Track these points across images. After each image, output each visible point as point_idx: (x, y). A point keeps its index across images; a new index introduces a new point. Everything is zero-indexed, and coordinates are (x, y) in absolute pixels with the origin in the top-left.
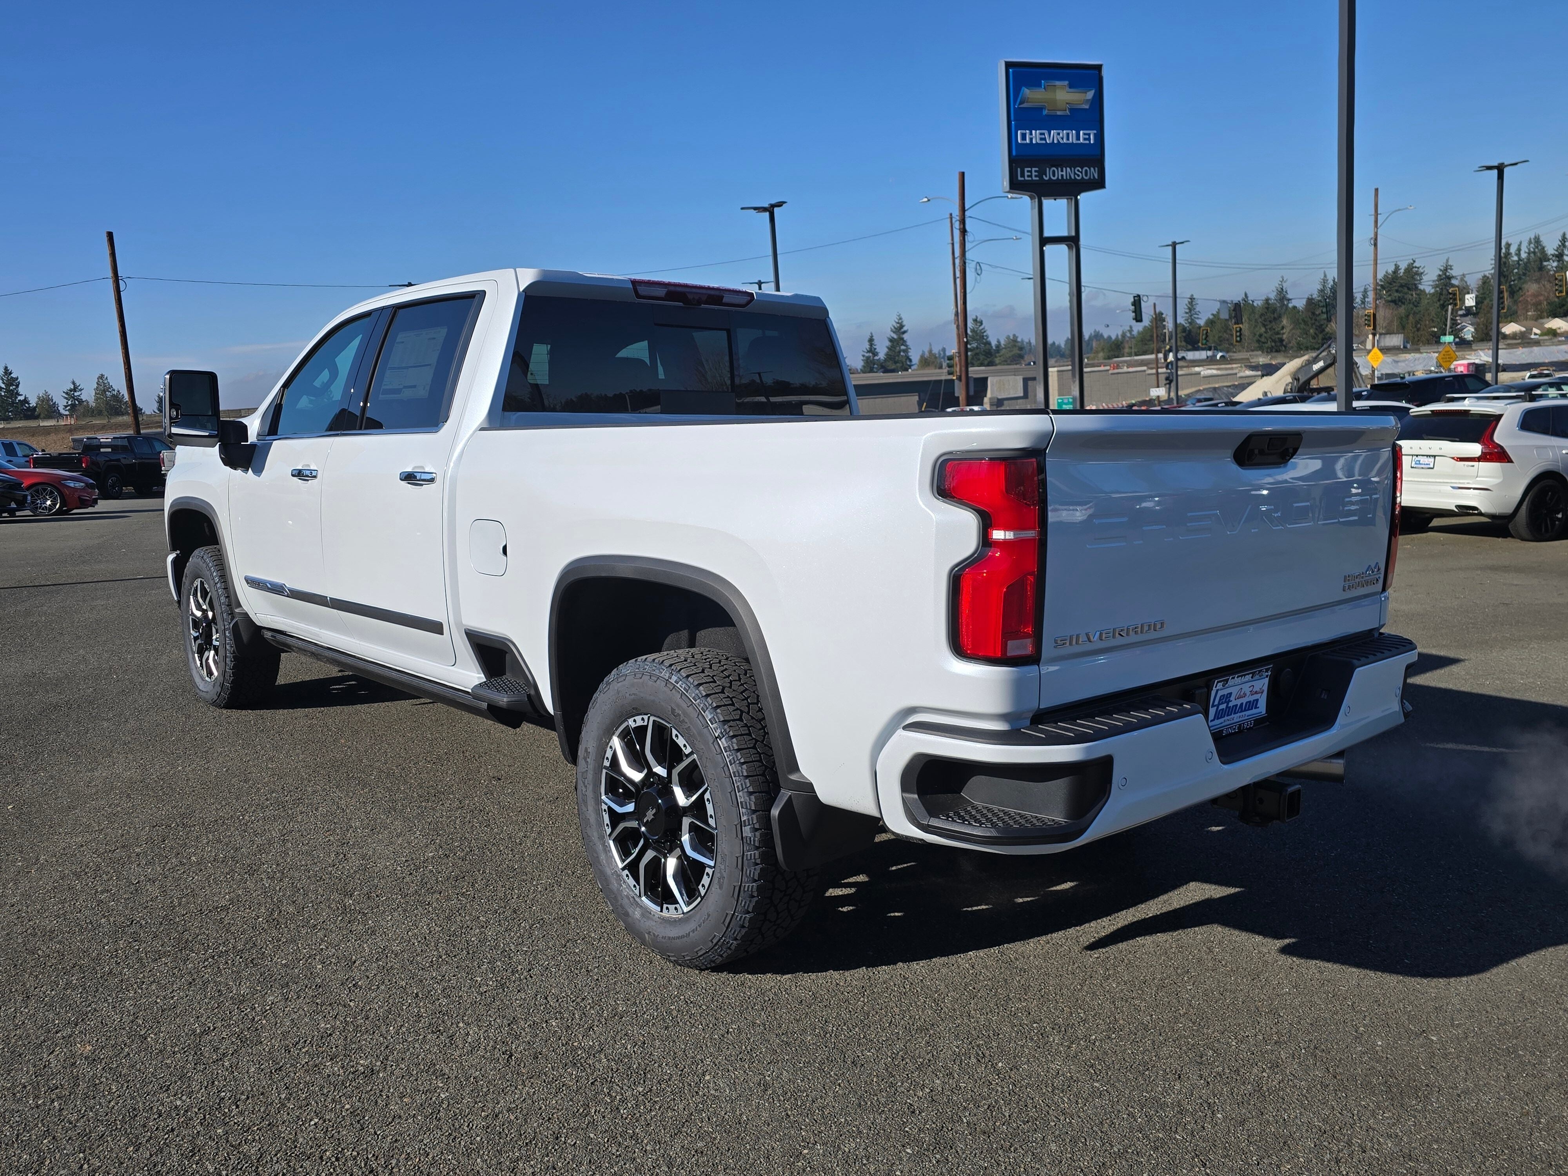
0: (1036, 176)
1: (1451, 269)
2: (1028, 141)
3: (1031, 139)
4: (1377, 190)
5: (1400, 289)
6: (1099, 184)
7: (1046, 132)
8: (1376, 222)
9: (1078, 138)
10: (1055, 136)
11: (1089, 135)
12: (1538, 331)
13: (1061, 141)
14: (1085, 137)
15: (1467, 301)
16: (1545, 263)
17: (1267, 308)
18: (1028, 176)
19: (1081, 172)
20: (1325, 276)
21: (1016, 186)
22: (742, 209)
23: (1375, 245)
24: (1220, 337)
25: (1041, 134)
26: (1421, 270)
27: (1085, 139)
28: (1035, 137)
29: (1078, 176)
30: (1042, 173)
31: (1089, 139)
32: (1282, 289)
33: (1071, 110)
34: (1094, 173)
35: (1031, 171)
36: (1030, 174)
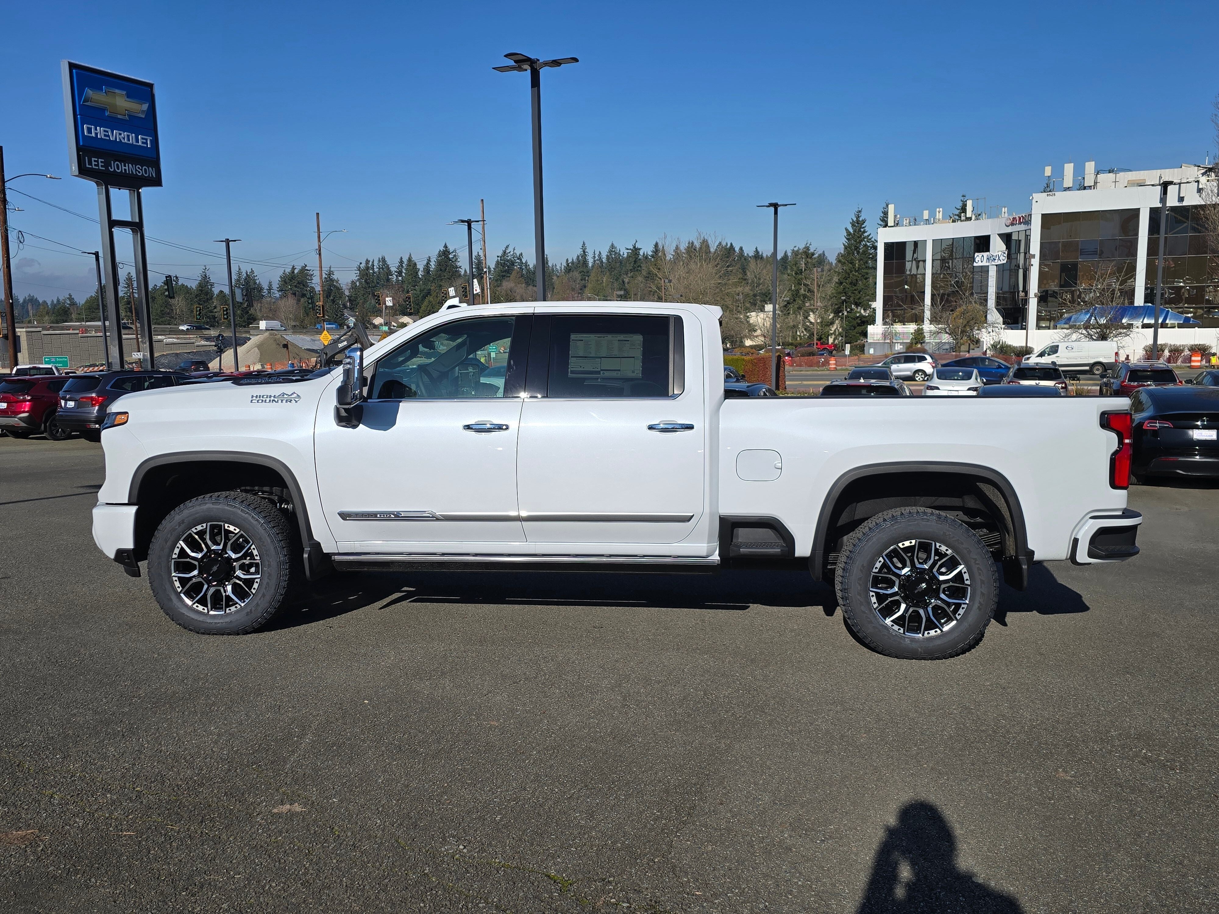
0: (102, 166)
1: (333, 274)
2: (93, 135)
3: (96, 134)
4: (318, 214)
5: (298, 285)
6: (157, 182)
7: (109, 130)
8: (319, 237)
9: (137, 141)
10: (117, 135)
11: (146, 140)
12: (395, 324)
13: (123, 141)
14: (142, 141)
15: (387, 302)
16: (390, 277)
17: (201, 291)
18: (95, 165)
19: (142, 170)
20: (240, 269)
21: (84, 172)
23: (320, 254)
25: (105, 131)
26: (311, 272)
27: (143, 143)
28: (100, 132)
29: (139, 172)
30: (107, 165)
31: (146, 143)
32: (205, 275)
33: (129, 116)
34: (152, 172)
35: (97, 161)
36: (97, 163)
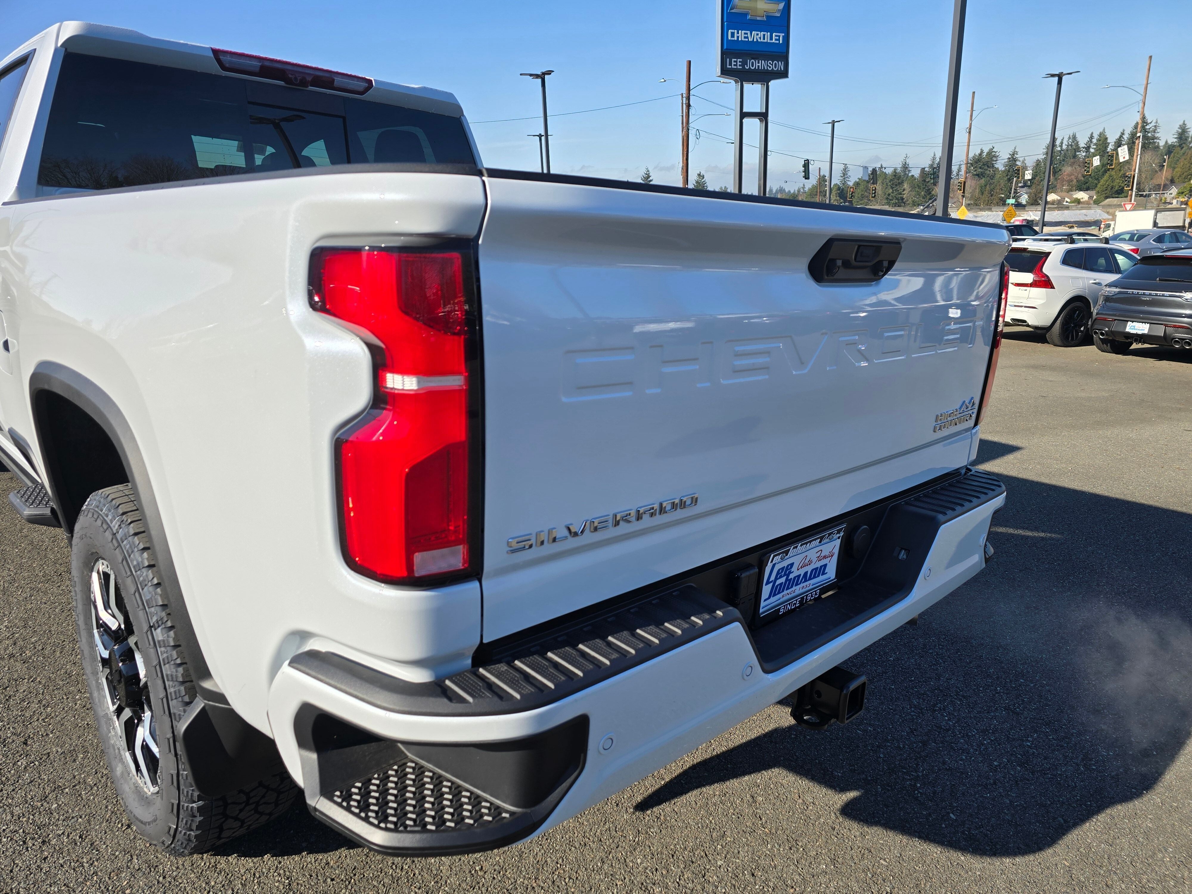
0: (740, 65)
1: (1017, 154)
2: (735, 38)
3: (738, 37)
4: (974, 93)
5: (982, 166)
6: (784, 74)
7: (749, 32)
8: (971, 116)
9: (771, 39)
10: (755, 36)
11: (779, 36)
12: (1069, 200)
13: (759, 40)
14: (777, 38)
15: (1026, 175)
16: (1078, 153)
17: (895, 176)
18: (734, 65)
19: (772, 65)
20: (934, 155)
21: (725, 72)
22: (521, 75)
23: (970, 133)
24: (862, 195)
25: (745, 34)
26: (997, 154)
27: (776, 40)
28: (741, 35)
29: (770, 67)
30: (744, 63)
31: (779, 40)
32: (906, 163)
33: (767, 17)
34: (781, 66)
35: (736, 62)
36: (736, 64)
